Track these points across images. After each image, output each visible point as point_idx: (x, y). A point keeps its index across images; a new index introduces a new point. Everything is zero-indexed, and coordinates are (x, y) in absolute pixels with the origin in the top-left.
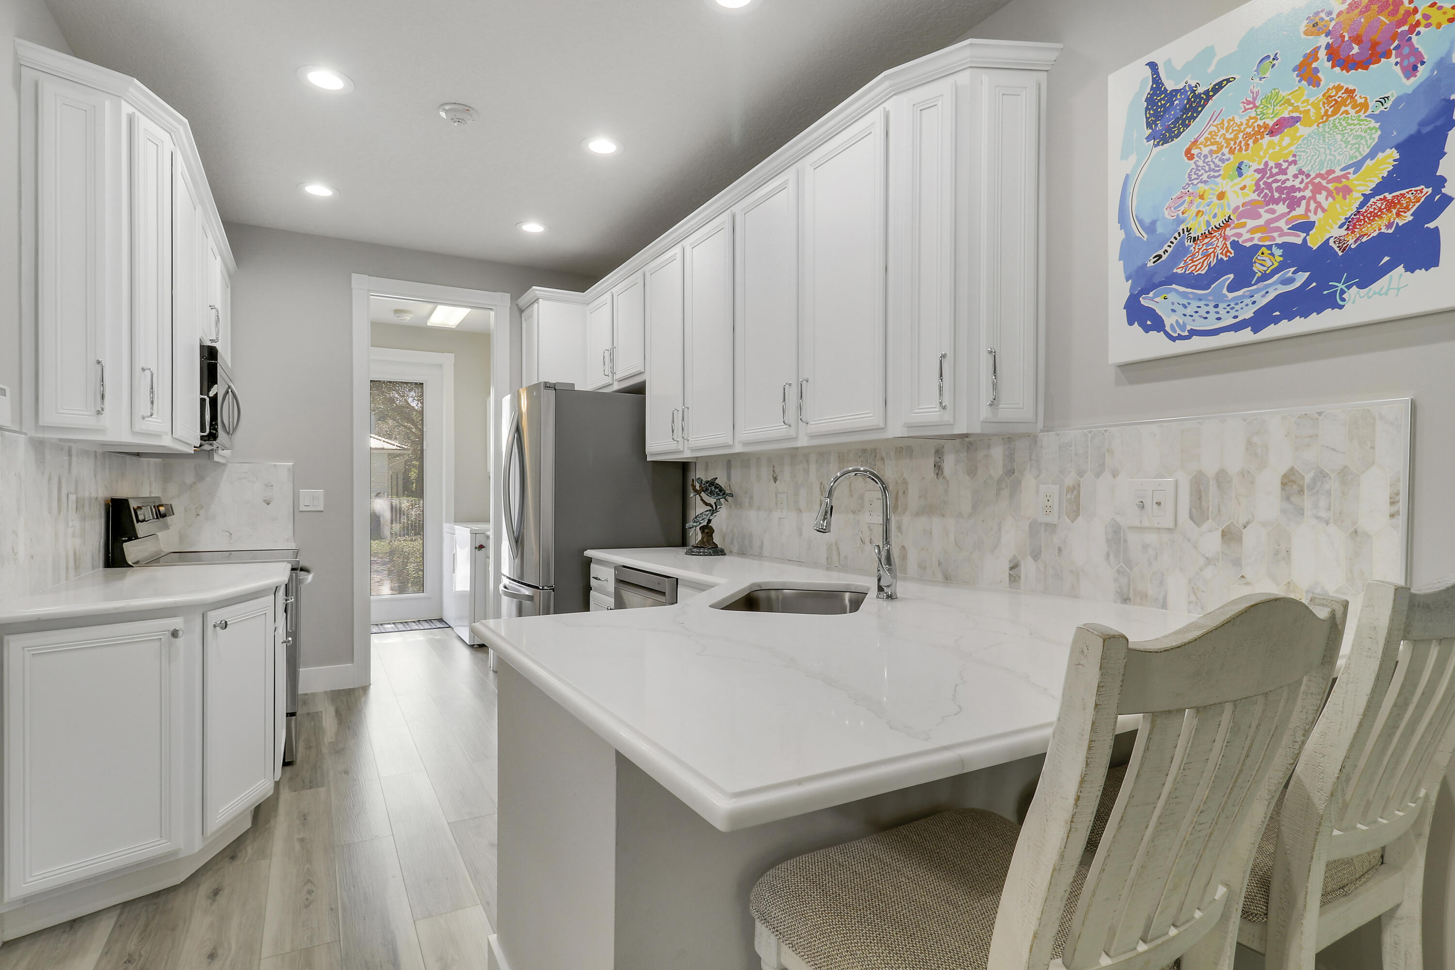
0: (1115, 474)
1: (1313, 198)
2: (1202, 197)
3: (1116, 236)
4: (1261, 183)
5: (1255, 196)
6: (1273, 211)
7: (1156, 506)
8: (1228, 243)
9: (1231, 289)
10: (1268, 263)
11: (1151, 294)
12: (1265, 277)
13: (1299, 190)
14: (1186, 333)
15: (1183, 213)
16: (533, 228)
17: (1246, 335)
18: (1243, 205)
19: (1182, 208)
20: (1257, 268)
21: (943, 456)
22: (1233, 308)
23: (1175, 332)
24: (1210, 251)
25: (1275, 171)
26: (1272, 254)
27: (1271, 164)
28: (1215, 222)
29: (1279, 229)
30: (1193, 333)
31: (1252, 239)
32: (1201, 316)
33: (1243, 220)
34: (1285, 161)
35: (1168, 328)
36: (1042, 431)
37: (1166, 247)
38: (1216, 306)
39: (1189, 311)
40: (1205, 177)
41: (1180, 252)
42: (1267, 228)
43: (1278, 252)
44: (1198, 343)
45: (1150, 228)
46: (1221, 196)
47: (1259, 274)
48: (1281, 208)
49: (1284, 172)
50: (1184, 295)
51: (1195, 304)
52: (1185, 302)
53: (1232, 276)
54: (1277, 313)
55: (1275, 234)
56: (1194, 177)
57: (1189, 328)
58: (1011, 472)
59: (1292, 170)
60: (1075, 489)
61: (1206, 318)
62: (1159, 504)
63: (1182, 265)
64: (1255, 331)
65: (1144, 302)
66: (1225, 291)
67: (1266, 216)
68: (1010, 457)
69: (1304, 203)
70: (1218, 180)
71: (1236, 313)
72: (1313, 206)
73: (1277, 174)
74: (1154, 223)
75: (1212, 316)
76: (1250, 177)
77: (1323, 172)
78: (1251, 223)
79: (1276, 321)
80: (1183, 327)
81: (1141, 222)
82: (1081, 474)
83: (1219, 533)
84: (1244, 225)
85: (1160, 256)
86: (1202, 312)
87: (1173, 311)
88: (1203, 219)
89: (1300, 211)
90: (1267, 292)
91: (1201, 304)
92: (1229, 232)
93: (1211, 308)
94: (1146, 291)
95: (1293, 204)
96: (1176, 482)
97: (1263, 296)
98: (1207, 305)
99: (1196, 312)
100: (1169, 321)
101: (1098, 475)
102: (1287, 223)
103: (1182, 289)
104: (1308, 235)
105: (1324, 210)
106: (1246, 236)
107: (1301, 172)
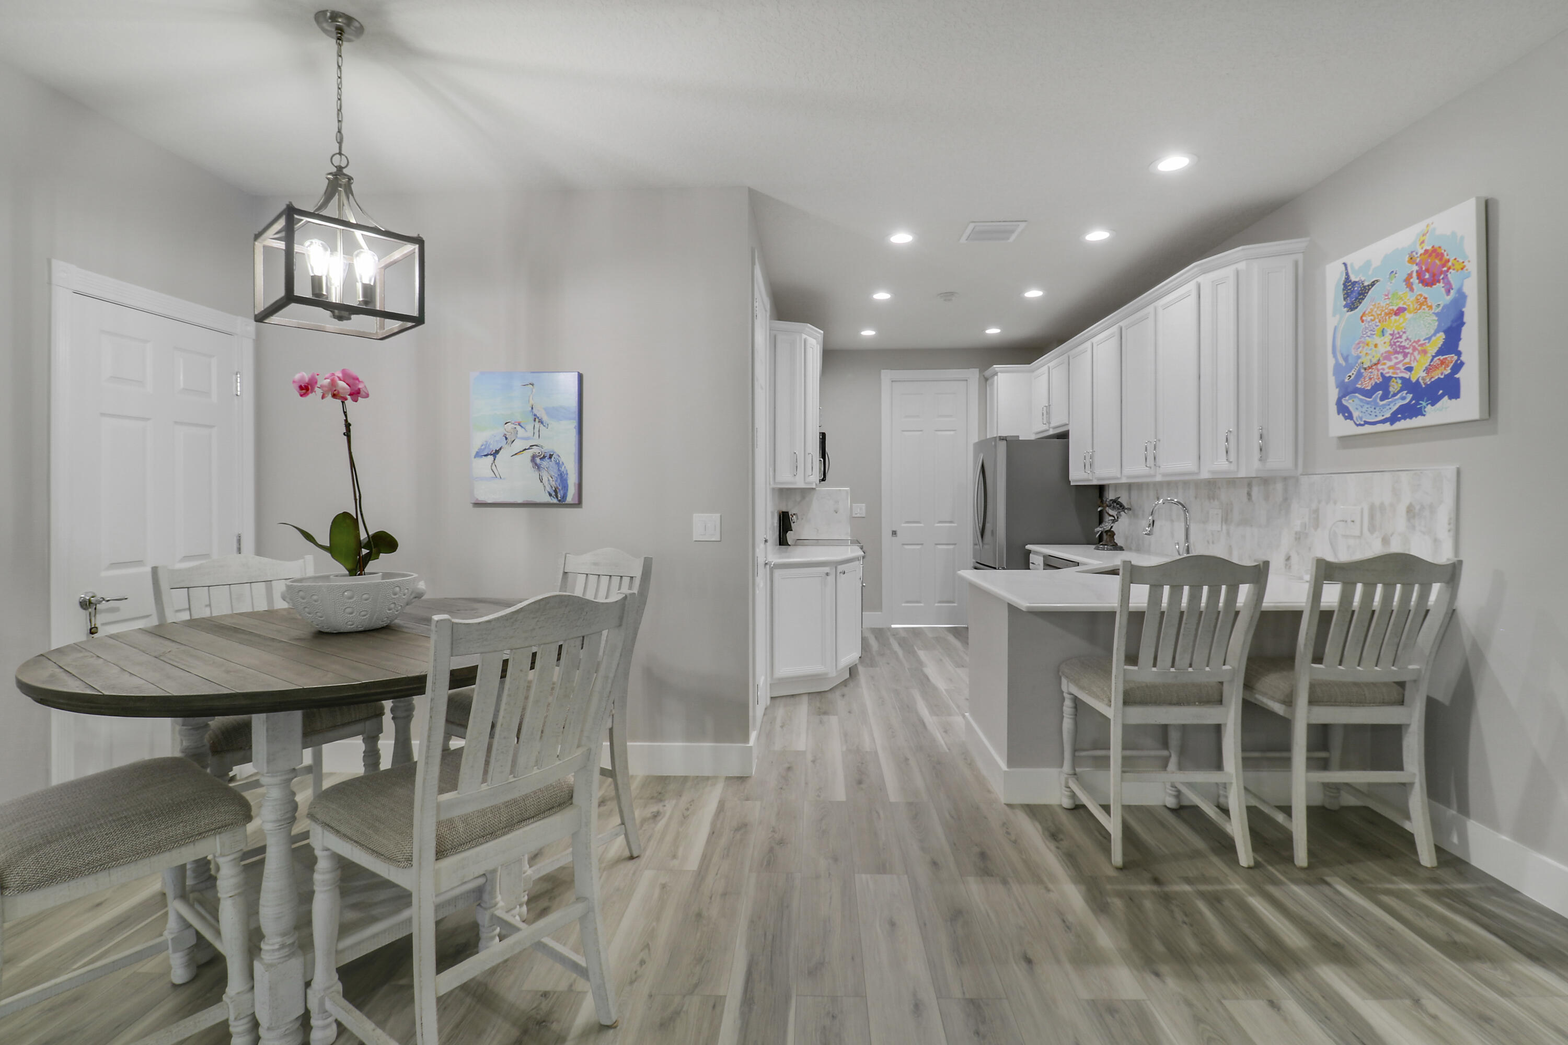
0: (1335, 503)
1: (1412, 354)
2: (1367, 345)
3: (1331, 362)
4: (1392, 341)
5: (1389, 348)
6: (1396, 358)
8: (1379, 373)
9: (1381, 400)
10: (1396, 388)
11: (1347, 398)
12: (1395, 395)
13: (1407, 348)
14: (1362, 423)
15: (1360, 353)
16: (993, 331)
17: (1387, 427)
18: (1386, 352)
19: (1360, 350)
20: (1391, 389)
21: (1251, 488)
22: (1382, 411)
23: (1357, 420)
24: (1372, 376)
25: (1398, 336)
26: (1397, 382)
27: (1396, 332)
28: (1375, 361)
29: (1399, 369)
30: (1366, 423)
31: (1388, 373)
32: (1369, 414)
33: (1385, 361)
34: (1401, 331)
35: (1355, 419)
37: (1353, 372)
38: (1375, 409)
39: (1364, 410)
40: (1369, 334)
41: (1359, 375)
42: (1394, 367)
43: (1400, 381)
44: (1368, 429)
45: (1346, 359)
46: (1376, 346)
47: (1392, 393)
48: (1400, 357)
49: (1400, 337)
50: (1361, 400)
51: (1367, 406)
52: (1362, 404)
53: (1381, 392)
54: (1399, 416)
55: (1398, 371)
56: (1364, 333)
57: (1364, 419)
59: (1404, 337)
60: (1317, 511)
61: (1370, 415)
62: (1353, 522)
63: (1360, 383)
64: (1391, 425)
65: (1344, 402)
66: (1378, 400)
67: (1395, 361)
68: (1285, 491)
69: (1409, 355)
70: (1374, 336)
71: (1383, 414)
72: (1413, 358)
73: (1398, 338)
74: (1348, 356)
75: (1373, 414)
76: (1388, 338)
77: (1416, 340)
78: (1389, 364)
79: (1399, 420)
80: (1361, 419)
81: (1342, 355)
82: (1319, 502)
84: (1385, 364)
85: (1350, 376)
86: (1369, 412)
87: (1357, 409)
88: (1369, 357)
89: (1407, 360)
90: (1395, 404)
91: (1369, 406)
92: (1380, 367)
93: (1372, 409)
94: (1344, 396)
95: (1405, 355)
96: (1362, 509)
97: (1394, 405)
98: (1371, 407)
99: (1367, 411)
100: (1355, 414)
101: (1327, 503)
102: (1403, 365)
103: (1361, 397)
104: (1411, 374)
105: (1417, 361)
106: (1387, 370)
107: (1408, 338)
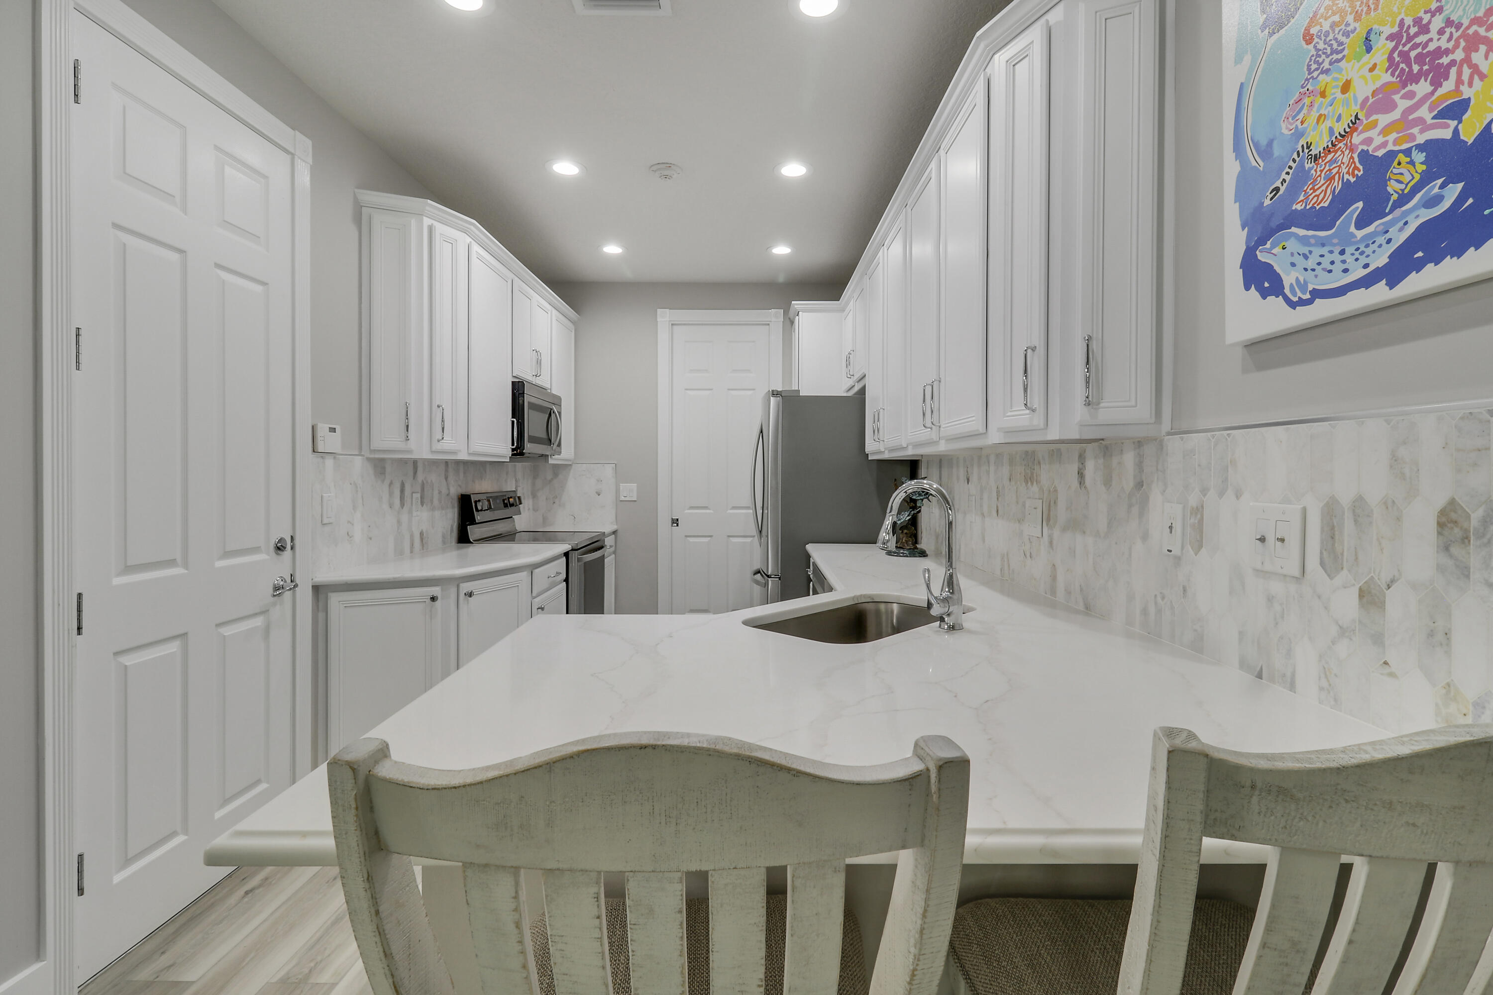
0: (1238, 495)
1: (1467, 60)
2: (1323, 94)
3: (1231, 169)
4: (1396, 55)
5: (1387, 78)
6: (1411, 95)
7: (1279, 544)
8: (1355, 156)
9: (1360, 225)
10: (1407, 178)
11: (1268, 245)
12: (1404, 199)
13: (1447, 52)
14: (1308, 296)
15: (1302, 123)
16: (782, 250)
17: (1380, 293)
18: (1374, 94)
19: (1300, 116)
20: (1393, 187)
21: (1085, 462)
22: (1362, 253)
23: (1295, 294)
24: (1335, 171)
25: (1413, 31)
26: (1412, 163)
27: (1409, 21)
28: (1339, 128)
29: (1421, 121)
30: (1317, 294)
31: (1384, 144)
32: (1324, 269)
33: (1374, 117)
34: (1426, 12)
35: (1287, 291)
36: (1169, 434)
37: (1284, 176)
38: (1342, 252)
39: (1311, 263)
40: (1326, 65)
41: (1301, 178)
42: (1406, 122)
43: (1419, 157)
44: (1323, 309)
45: (1265, 152)
46: (1346, 87)
47: (1395, 197)
48: (1423, 88)
49: (1424, 29)
50: (1304, 240)
51: (1317, 251)
52: (1306, 250)
53: (1360, 205)
54: (1420, 254)
55: (1415, 130)
56: (1314, 67)
57: (1310, 287)
58: (1139, 485)
59: (1438, 22)
60: (1198, 510)
61: (1330, 271)
62: (1282, 540)
63: (1302, 198)
64: (1391, 285)
65: (1262, 257)
66: (1352, 229)
67: (1403, 104)
68: (1140, 465)
69: (1453, 71)
70: (1342, 64)
71: (1366, 261)
72: (1466, 72)
73: (1417, 35)
74: (1270, 144)
75: (1338, 267)
76: (1382, 47)
77: (1480, 14)
78: (1384, 119)
79: (1418, 266)
80: (1303, 287)
81: (1257, 145)
82: (1204, 491)
83: (1355, 592)
84: (1374, 125)
85: (1277, 189)
86: (1326, 263)
87: (1293, 265)
88: (1324, 127)
89: (1448, 85)
90: (1406, 223)
91: (1324, 250)
92: (1356, 139)
93: (1336, 257)
94: (1262, 241)
95: (1439, 76)
96: (1304, 511)
97: (1401, 230)
98: (1331, 252)
99: (1319, 264)
100: (1288, 279)
101: (1221, 494)
102: (1431, 110)
103: (1302, 232)
104: (1460, 122)
105: (1482, 77)
106: (1378, 140)
107: (1449, 22)
